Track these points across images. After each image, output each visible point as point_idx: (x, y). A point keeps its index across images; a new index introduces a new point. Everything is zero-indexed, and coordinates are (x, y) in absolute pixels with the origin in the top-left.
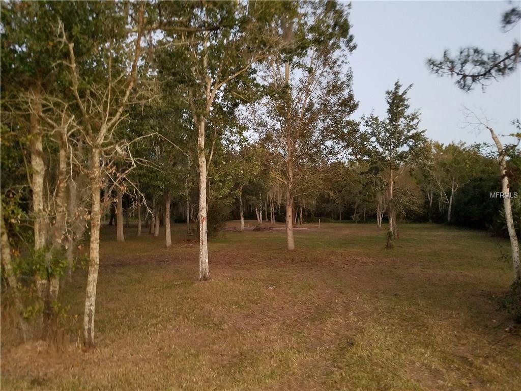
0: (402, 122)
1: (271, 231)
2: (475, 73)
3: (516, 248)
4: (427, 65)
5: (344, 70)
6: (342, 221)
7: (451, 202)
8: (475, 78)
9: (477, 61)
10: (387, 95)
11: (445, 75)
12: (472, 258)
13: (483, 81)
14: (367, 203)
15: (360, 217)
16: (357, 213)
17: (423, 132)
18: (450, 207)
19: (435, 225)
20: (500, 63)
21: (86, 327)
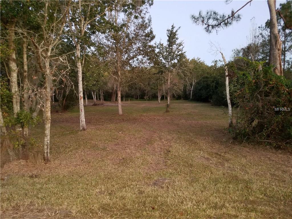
0: (175, 47)
1: (103, 105)
2: (214, 24)
3: (230, 108)
4: (191, 18)
5: (147, 17)
6: (140, 100)
7: (192, 89)
8: (213, 27)
9: (214, 18)
10: (167, 32)
11: (199, 24)
12: (206, 115)
13: (217, 28)
14: (154, 90)
15: (148, 97)
16: (147, 95)
17: (184, 53)
18: (192, 92)
19: (184, 101)
20: (225, 20)
21: (46, 151)
